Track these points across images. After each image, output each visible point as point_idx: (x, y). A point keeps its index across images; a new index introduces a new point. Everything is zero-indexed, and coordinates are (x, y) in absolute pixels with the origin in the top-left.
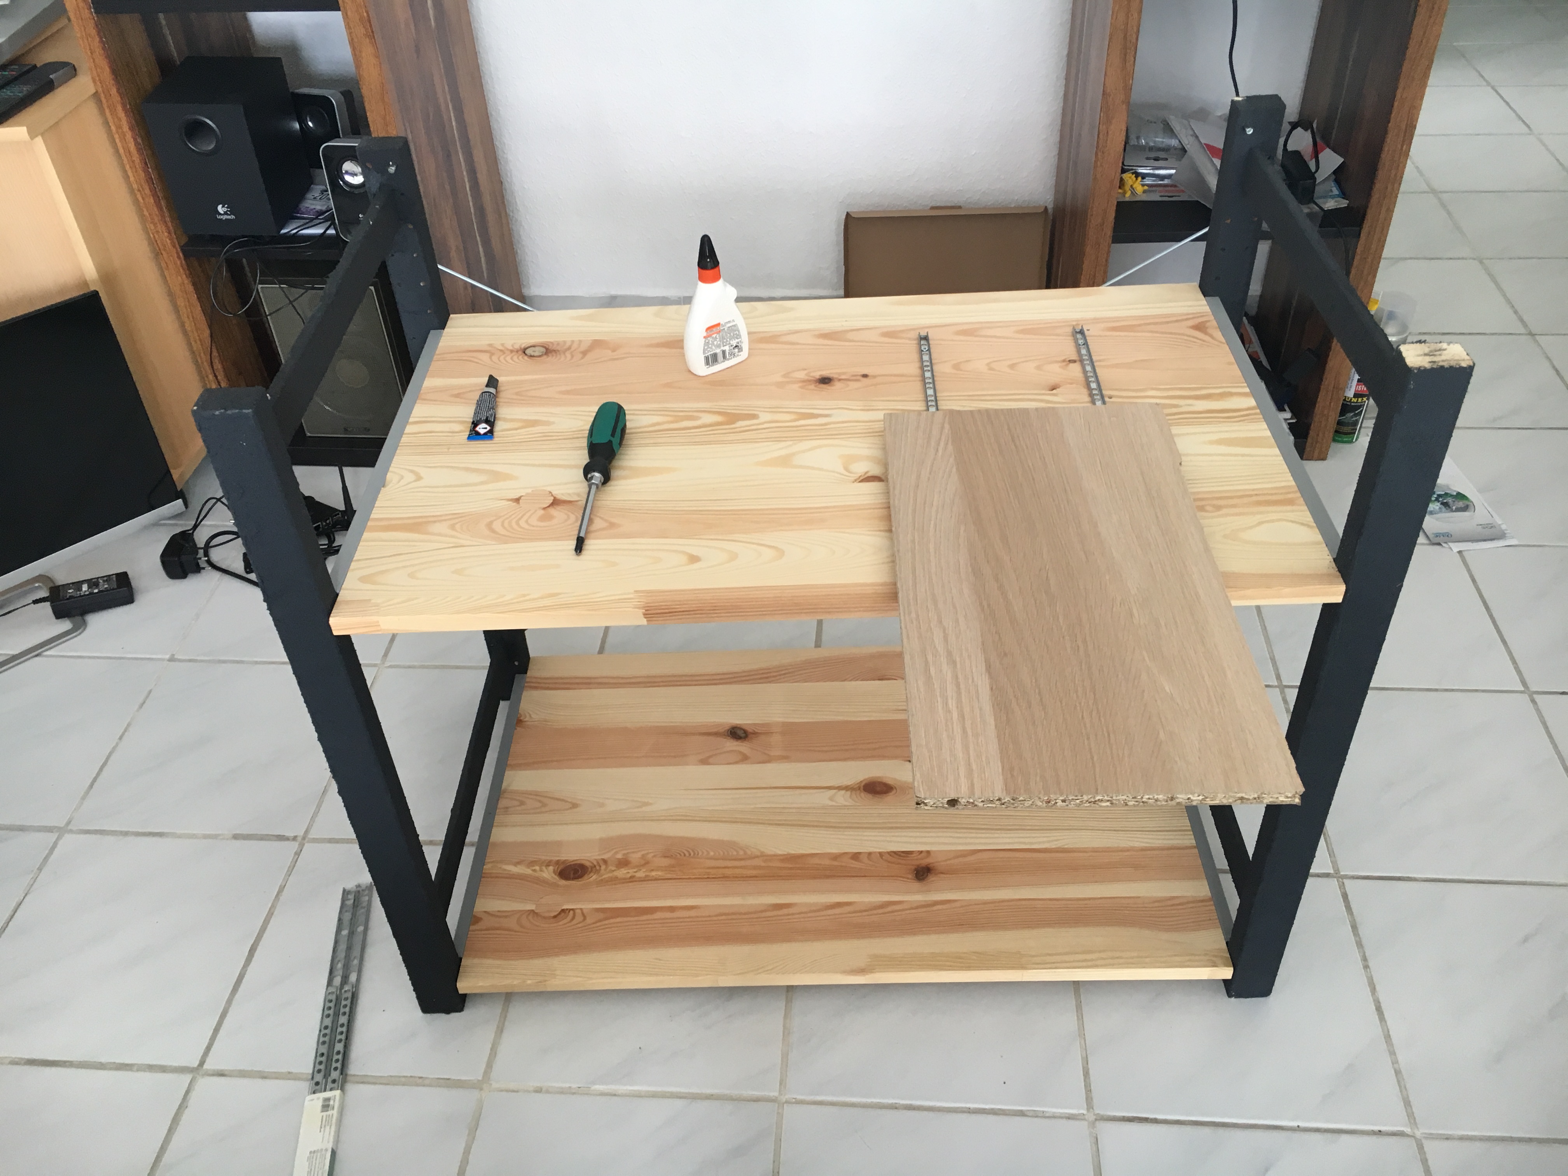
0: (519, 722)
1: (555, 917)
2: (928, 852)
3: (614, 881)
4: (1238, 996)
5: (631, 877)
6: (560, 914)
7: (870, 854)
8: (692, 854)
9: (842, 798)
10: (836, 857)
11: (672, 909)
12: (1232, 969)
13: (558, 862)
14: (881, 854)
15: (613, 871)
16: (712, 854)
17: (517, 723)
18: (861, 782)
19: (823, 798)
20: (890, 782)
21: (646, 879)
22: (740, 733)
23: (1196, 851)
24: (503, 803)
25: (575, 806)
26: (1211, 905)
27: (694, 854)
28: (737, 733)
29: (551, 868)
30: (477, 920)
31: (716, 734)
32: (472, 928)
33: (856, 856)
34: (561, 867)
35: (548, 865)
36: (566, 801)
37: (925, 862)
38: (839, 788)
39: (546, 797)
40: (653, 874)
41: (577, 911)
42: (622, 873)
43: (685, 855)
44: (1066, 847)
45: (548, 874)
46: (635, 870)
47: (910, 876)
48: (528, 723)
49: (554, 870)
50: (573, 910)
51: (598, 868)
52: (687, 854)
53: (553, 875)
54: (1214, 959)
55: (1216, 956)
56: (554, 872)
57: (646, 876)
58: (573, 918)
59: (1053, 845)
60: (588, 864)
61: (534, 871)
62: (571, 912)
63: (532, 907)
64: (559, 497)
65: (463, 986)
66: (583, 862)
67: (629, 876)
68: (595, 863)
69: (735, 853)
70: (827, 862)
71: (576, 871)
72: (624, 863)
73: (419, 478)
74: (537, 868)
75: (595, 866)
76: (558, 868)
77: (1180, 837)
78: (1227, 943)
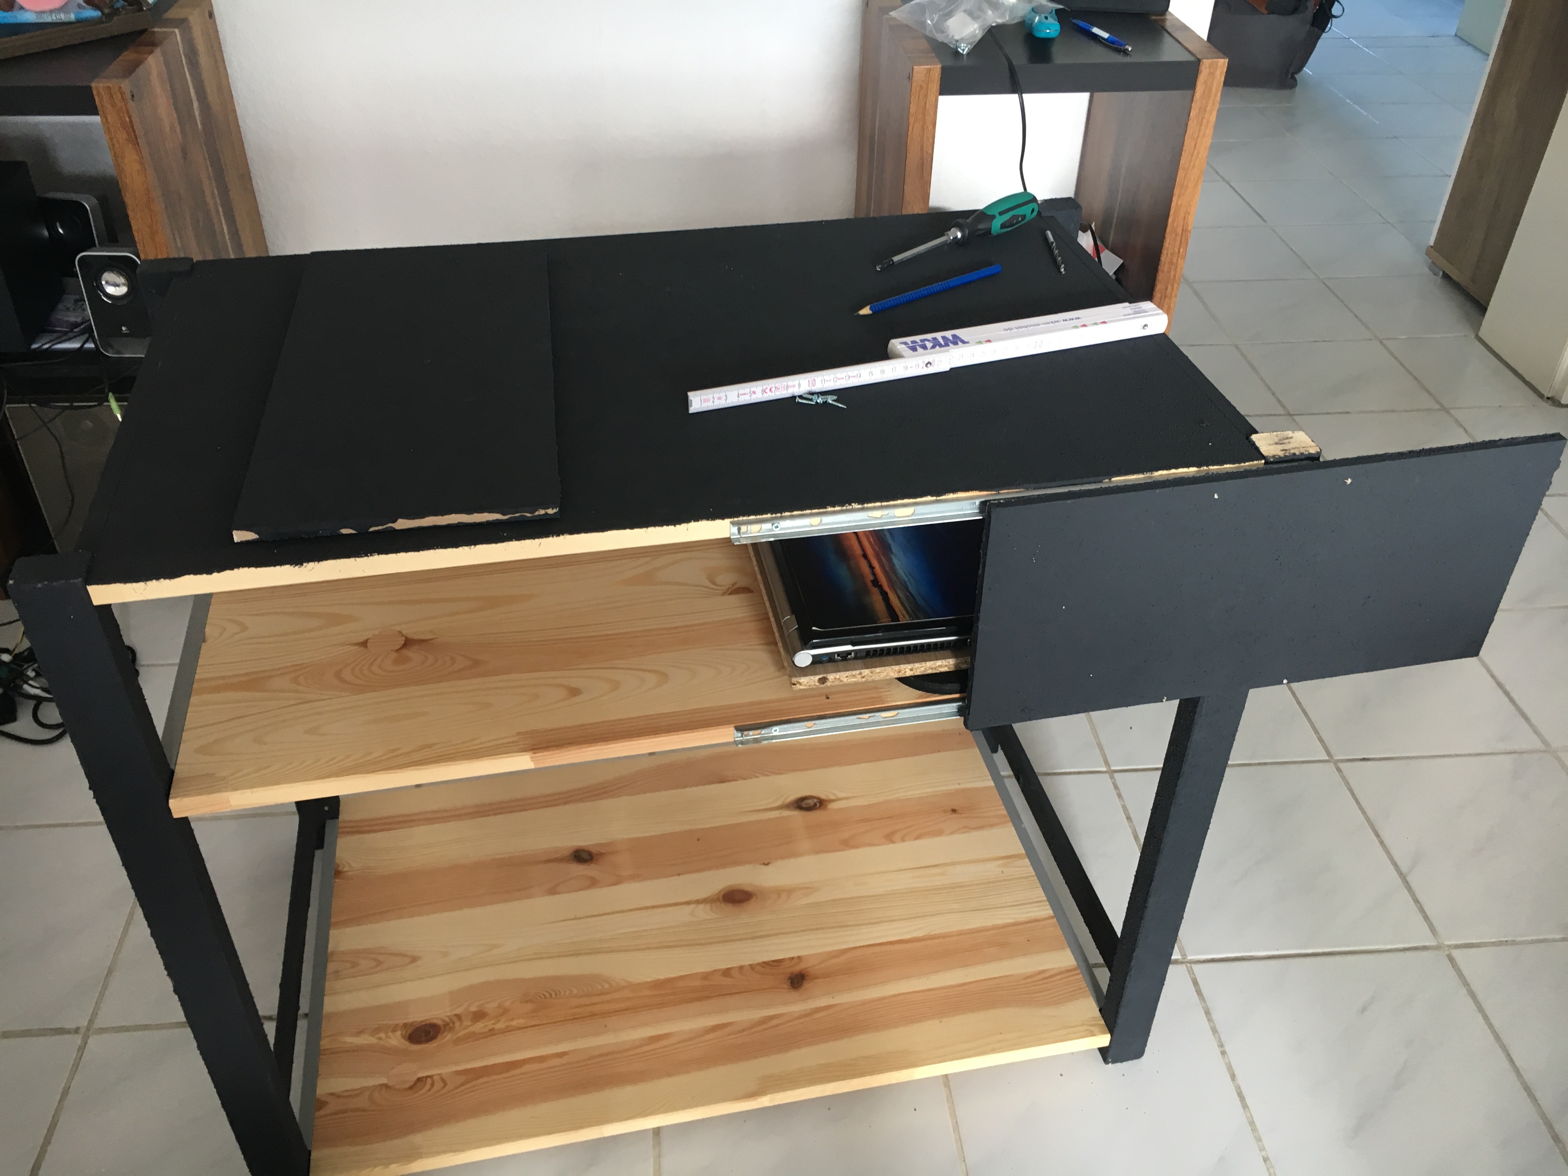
0: (338, 873)
1: (411, 1088)
2: (799, 957)
3: (474, 1037)
4: (1114, 1061)
5: (490, 1030)
6: (415, 1084)
7: (741, 968)
8: (554, 995)
9: (703, 912)
10: (706, 976)
11: (541, 1059)
12: (1109, 1035)
13: (405, 1025)
14: (752, 967)
15: (469, 1026)
16: (575, 991)
17: (335, 874)
18: (720, 892)
19: (683, 915)
20: (748, 889)
21: (507, 1030)
22: (586, 856)
23: (1055, 920)
24: (331, 967)
25: (414, 959)
26: (1078, 974)
27: (556, 994)
28: (582, 856)
29: (399, 1033)
30: (321, 1104)
31: (560, 860)
32: (317, 1114)
33: (727, 972)
34: (409, 1031)
35: (394, 1031)
36: (406, 956)
37: (797, 969)
38: (698, 902)
39: (380, 954)
40: (514, 1023)
41: (435, 1078)
42: (480, 1027)
43: (546, 997)
44: (933, 933)
45: (396, 1040)
46: (493, 1022)
47: (785, 986)
48: (350, 873)
49: (402, 1034)
50: (430, 1077)
51: (451, 1025)
52: (548, 996)
53: (403, 1041)
54: (1092, 1028)
55: (1091, 1025)
56: (403, 1037)
57: (507, 1027)
58: (433, 1085)
59: (920, 934)
60: (440, 1023)
61: (380, 1039)
62: (429, 1079)
63: (384, 1081)
64: (411, 636)
66: (435, 1021)
67: (486, 1030)
68: (447, 1019)
69: (600, 987)
70: (698, 983)
71: (427, 1033)
72: (479, 1015)
74: (382, 1035)
75: (448, 1024)
76: (406, 1032)
77: (1036, 909)
78: (1100, 1010)
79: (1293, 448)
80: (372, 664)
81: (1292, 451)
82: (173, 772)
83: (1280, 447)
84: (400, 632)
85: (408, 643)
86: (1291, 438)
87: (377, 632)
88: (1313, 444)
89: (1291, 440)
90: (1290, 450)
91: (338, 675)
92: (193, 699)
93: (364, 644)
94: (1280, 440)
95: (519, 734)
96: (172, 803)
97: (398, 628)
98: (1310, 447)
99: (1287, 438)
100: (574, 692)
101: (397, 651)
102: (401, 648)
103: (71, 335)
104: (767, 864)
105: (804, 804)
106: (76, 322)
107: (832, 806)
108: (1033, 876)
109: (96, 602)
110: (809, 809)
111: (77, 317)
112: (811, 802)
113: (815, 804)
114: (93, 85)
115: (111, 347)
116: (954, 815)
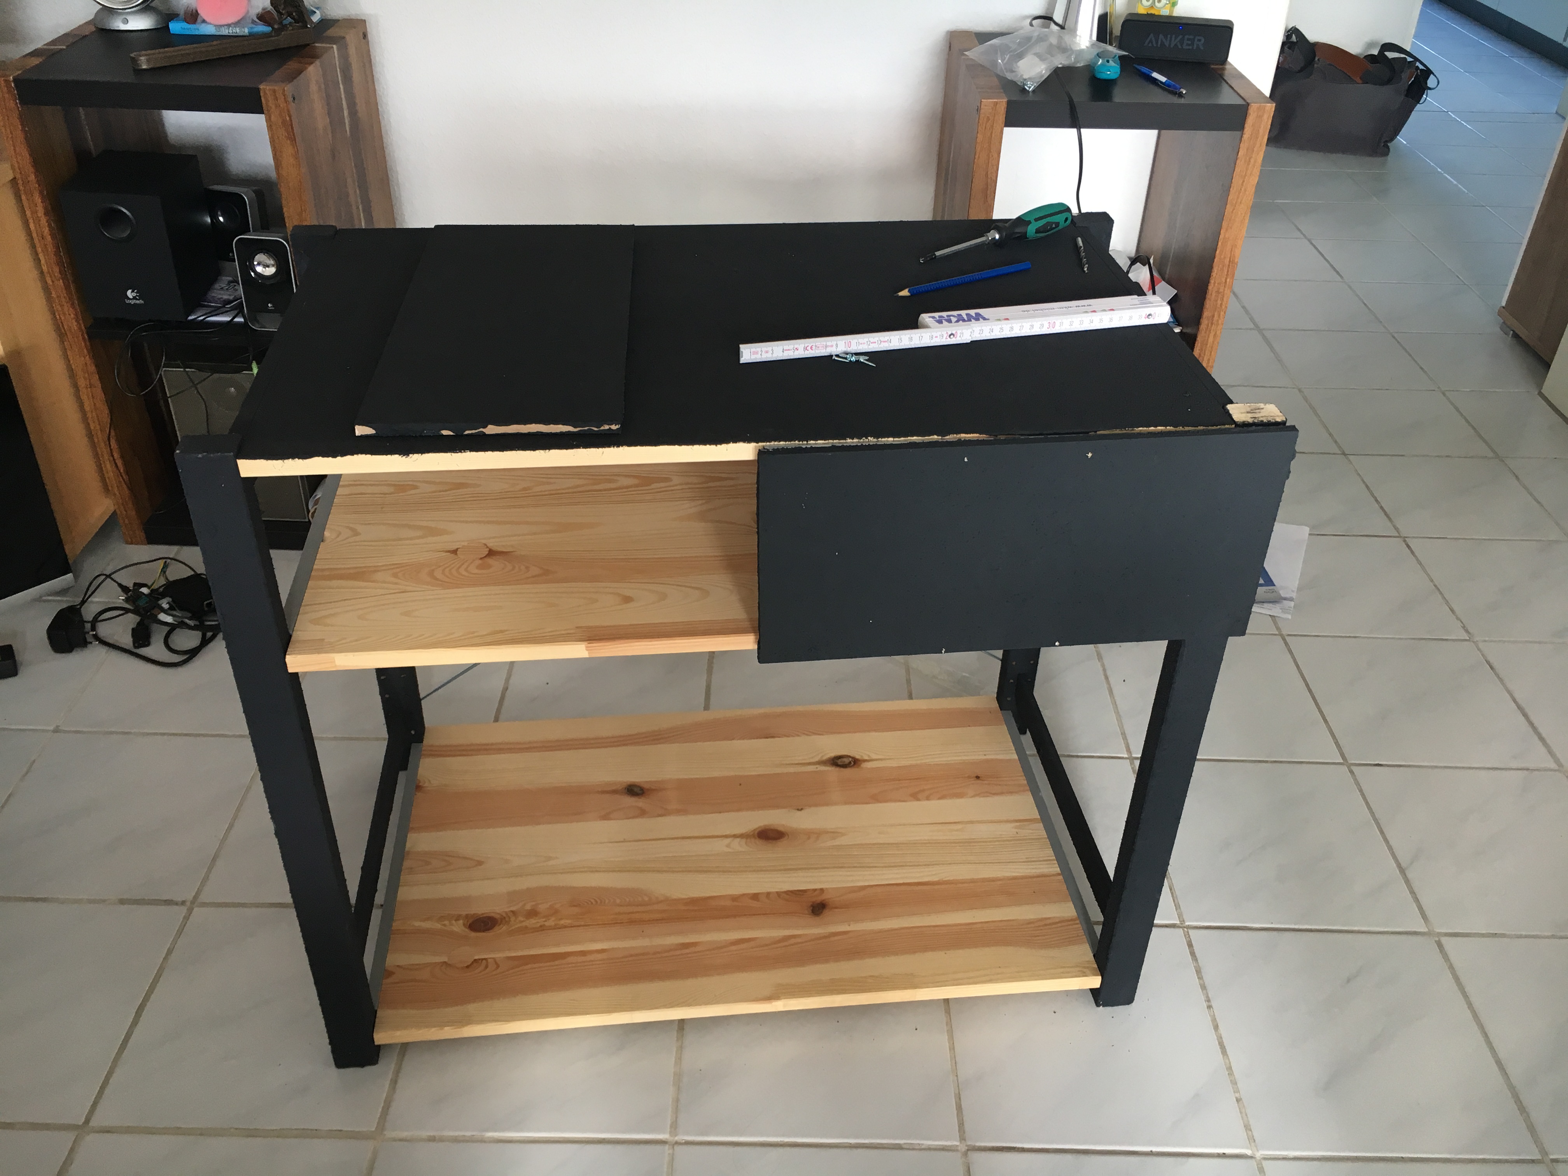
0: (418, 788)
1: (468, 967)
2: (822, 890)
3: (524, 930)
4: (1105, 1005)
5: (541, 926)
6: (471, 964)
7: (768, 894)
8: (599, 901)
9: (738, 845)
10: (735, 898)
11: (583, 953)
12: (1100, 977)
13: (467, 916)
14: (779, 894)
15: (523, 921)
16: (618, 901)
17: (416, 788)
18: (754, 830)
19: (720, 846)
20: (781, 829)
21: (557, 927)
22: (637, 791)
23: (1061, 877)
24: (407, 864)
25: (480, 863)
26: (1077, 924)
27: (601, 902)
28: (634, 790)
29: (461, 922)
30: (390, 974)
31: (615, 792)
32: (385, 981)
33: (755, 897)
34: (471, 921)
35: (457, 920)
36: (471, 859)
37: (819, 899)
38: (735, 836)
39: (449, 856)
40: (562, 922)
41: (489, 960)
42: (532, 922)
43: (592, 903)
44: (946, 879)
45: (458, 927)
46: (544, 920)
47: (807, 912)
48: (428, 788)
49: (463, 923)
50: (485, 959)
51: (507, 919)
52: (594, 903)
53: (463, 928)
54: (1085, 970)
55: (1084, 967)
56: (464, 925)
57: (556, 925)
58: (487, 967)
59: (935, 879)
60: (497, 916)
61: (444, 925)
62: (484, 961)
63: (444, 959)
64: (494, 549)
65: (380, 1037)
66: (492, 915)
67: (539, 925)
68: (504, 915)
69: (640, 899)
70: (728, 903)
71: (485, 924)
72: (533, 913)
73: (356, 533)
74: (446, 922)
75: (505, 918)
76: (468, 921)
77: (1047, 866)
78: (1094, 956)
79: (1262, 417)
80: (459, 567)
81: (1261, 419)
82: (291, 636)
83: (1250, 415)
84: (485, 545)
85: (491, 553)
86: (1263, 409)
87: (466, 544)
88: (1281, 414)
89: (1262, 411)
90: (1258, 418)
91: (431, 574)
92: (311, 583)
93: (455, 552)
94: (1252, 410)
95: (577, 627)
96: (289, 659)
97: (484, 541)
98: (1278, 416)
99: (1259, 409)
100: (628, 599)
101: (481, 559)
102: (485, 557)
103: (224, 310)
104: (802, 809)
105: (839, 762)
106: (229, 299)
107: (865, 765)
108: (1045, 838)
109: (243, 474)
110: (845, 766)
111: (230, 295)
112: (846, 761)
113: (850, 763)
114: (261, 87)
115: (258, 322)
116: (978, 781)
